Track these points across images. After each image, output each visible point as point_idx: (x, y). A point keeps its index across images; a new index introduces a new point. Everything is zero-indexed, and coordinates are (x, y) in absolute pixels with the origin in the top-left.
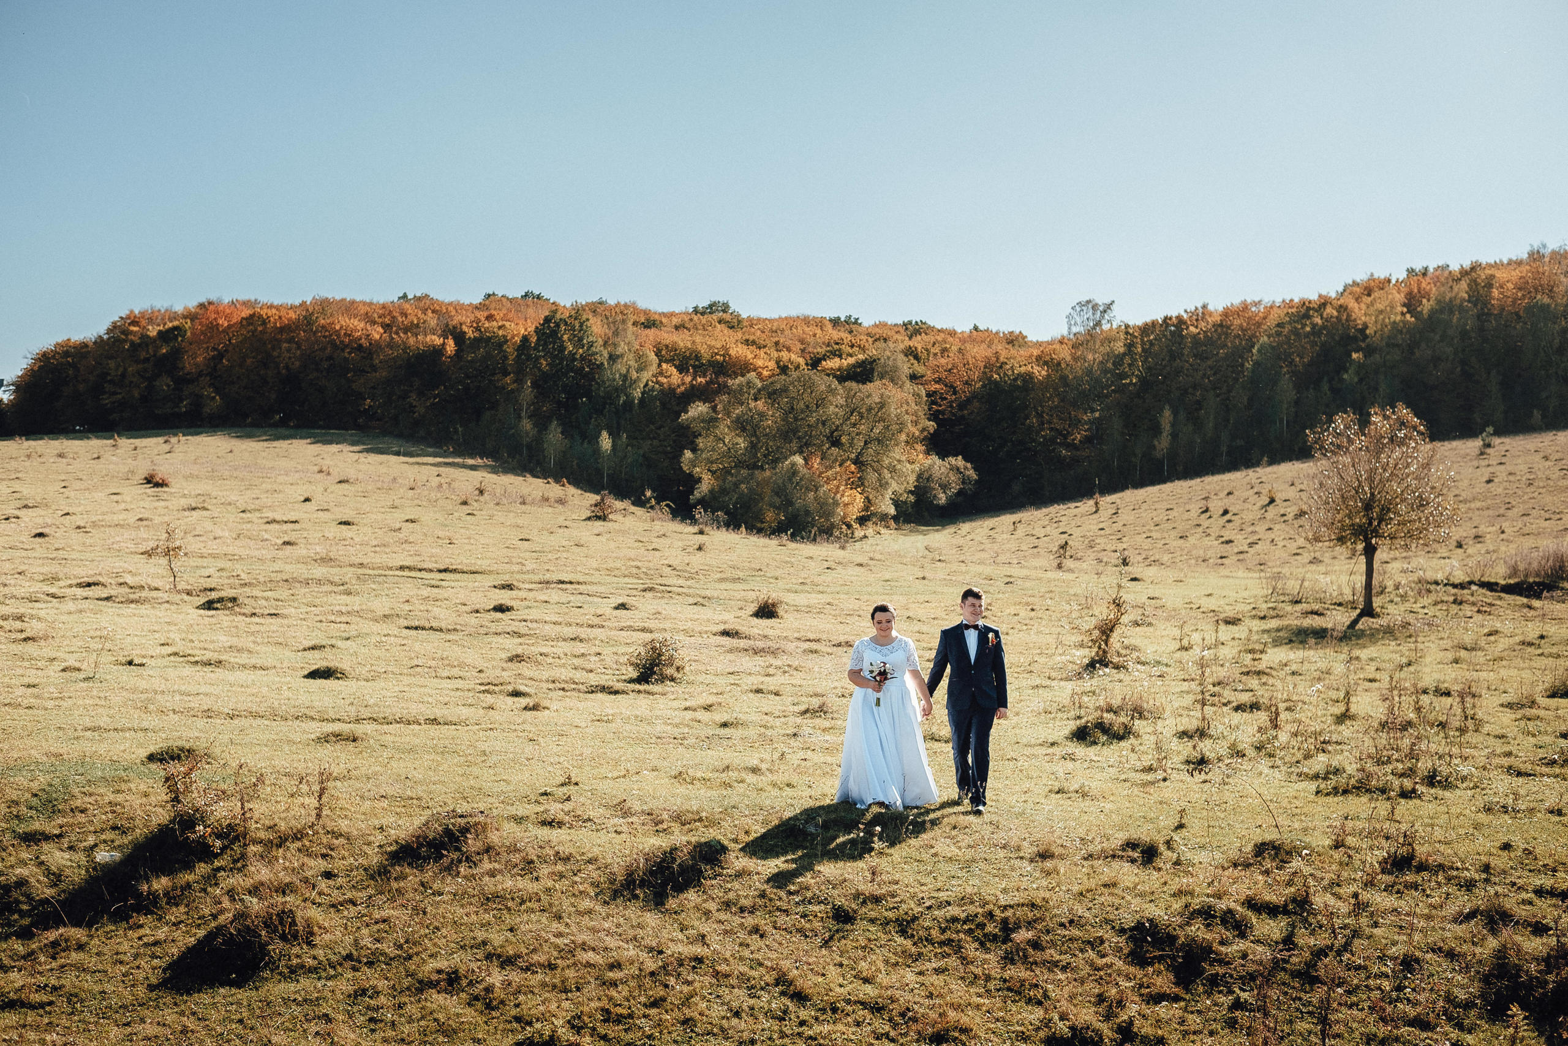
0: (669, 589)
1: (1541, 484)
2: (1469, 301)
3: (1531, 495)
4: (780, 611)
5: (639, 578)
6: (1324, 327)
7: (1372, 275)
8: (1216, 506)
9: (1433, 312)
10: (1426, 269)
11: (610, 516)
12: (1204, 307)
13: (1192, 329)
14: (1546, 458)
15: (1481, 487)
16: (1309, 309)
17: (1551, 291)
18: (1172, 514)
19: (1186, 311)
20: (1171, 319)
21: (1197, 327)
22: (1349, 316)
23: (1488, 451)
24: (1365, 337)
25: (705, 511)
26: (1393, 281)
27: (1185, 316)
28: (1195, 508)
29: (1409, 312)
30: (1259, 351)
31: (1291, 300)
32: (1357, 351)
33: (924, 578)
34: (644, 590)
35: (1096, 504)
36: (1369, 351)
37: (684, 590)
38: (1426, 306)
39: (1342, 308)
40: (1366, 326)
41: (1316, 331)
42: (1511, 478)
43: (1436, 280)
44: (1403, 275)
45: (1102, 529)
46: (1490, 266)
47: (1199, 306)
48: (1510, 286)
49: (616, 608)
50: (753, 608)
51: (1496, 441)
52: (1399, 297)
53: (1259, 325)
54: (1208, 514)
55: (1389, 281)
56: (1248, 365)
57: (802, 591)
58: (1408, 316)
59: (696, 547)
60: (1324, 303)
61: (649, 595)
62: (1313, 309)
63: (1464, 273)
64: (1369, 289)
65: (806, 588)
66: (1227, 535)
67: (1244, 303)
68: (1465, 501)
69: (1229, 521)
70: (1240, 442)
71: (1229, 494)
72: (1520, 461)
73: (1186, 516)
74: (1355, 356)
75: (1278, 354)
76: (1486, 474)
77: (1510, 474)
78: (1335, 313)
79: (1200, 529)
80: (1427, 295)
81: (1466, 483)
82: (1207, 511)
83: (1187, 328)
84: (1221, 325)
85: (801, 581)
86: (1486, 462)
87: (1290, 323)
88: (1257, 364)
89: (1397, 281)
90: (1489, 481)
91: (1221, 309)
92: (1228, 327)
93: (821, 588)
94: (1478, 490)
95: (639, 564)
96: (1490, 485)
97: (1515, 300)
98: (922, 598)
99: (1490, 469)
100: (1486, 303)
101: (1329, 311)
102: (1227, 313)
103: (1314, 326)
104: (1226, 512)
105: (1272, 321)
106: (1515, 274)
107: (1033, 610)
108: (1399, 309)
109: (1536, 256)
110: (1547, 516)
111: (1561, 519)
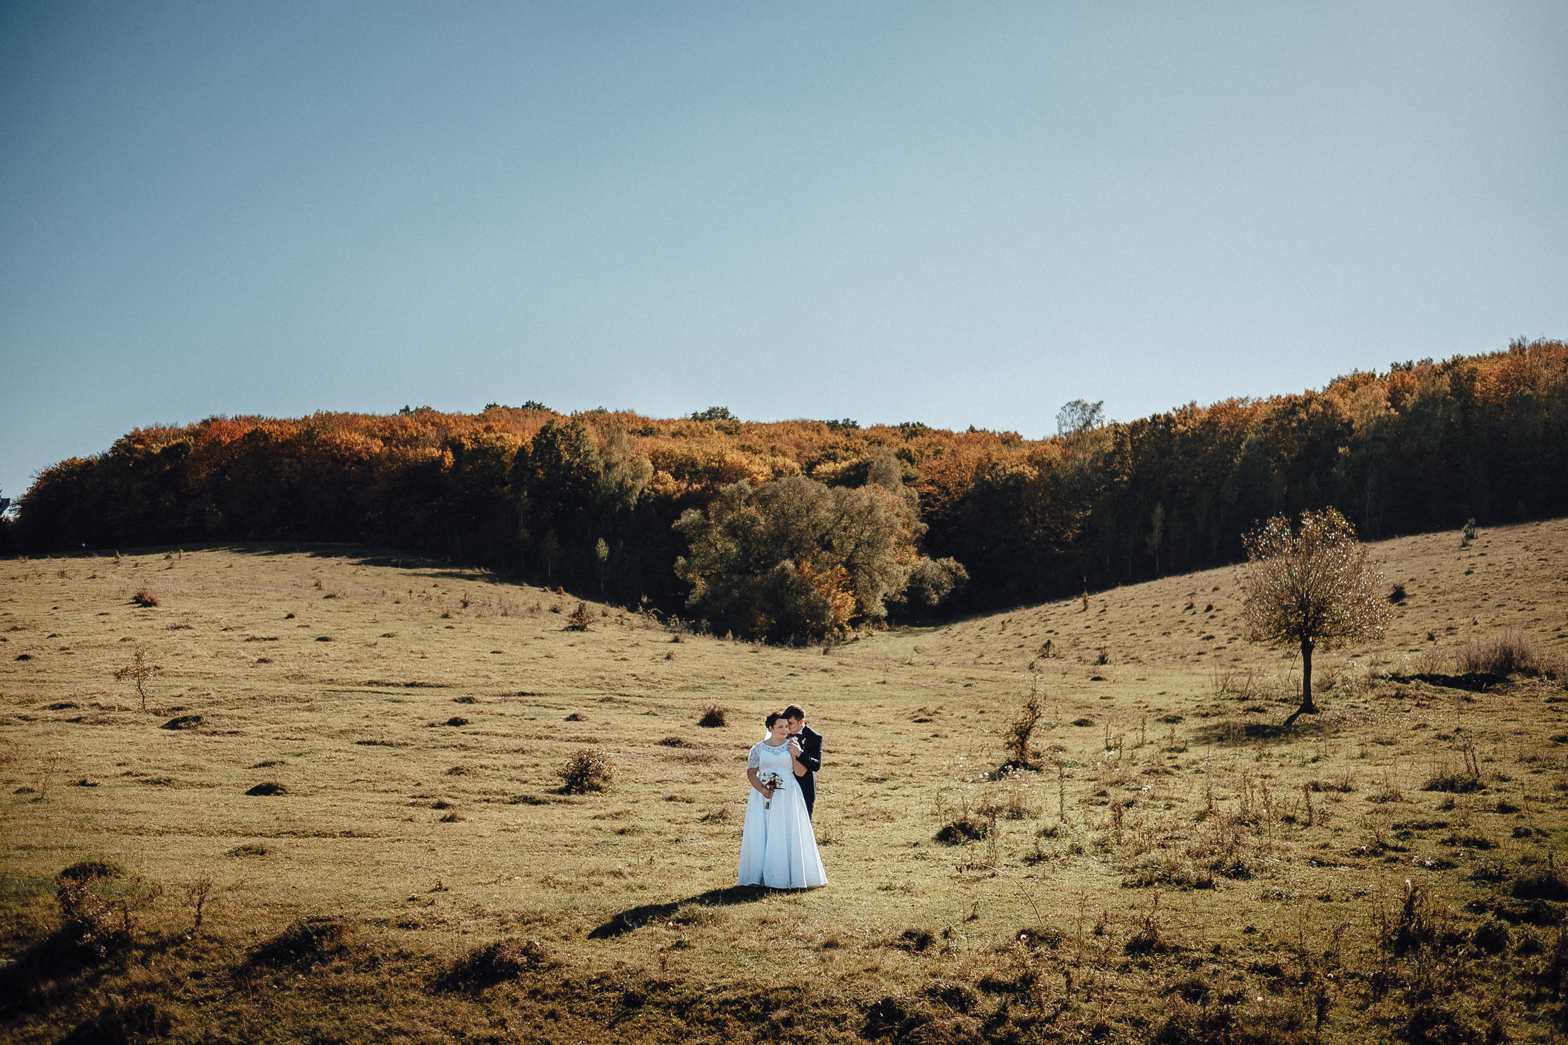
0: (626, 698)
1: (1519, 575)
2: (1451, 395)
3: (1508, 586)
4: (727, 718)
5: (601, 689)
6: (1311, 423)
7: (1356, 370)
8: (1200, 602)
9: (1417, 407)
10: (1410, 363)
11: (588, 626)
12: (1193, 405)
13: (1180, 427)
14: (1526, 548)
15: (1459, 579)
16: (1295, 405)
17: (1533, 382)
18: (1158, 610)
19: (1174, 409)
20: (1159, 417)
21: (1185, 425)
22: (1334, 412)
23: (1471, 542)
24: (1352, 431)
25: (680, 620)
26: (1378, 376)
27: (1174, 414)
28: (1181, 604)
29: (1393, 406)
30: (1247, 447)
31: (1279, 397)
32: (1343, 446)
33: (884, 683)
34: (602, 701)
35: (1085, 602)
36: (1355, 446)
37: (641, 700)
38: (1410, 400)
39: (1328, 404)
40: (1351, 421)
41: (1302, 426)
42: (1491, 569)
43: (1419, 375)
44: (1387, 370)
45: (1088, 627)
46: (1472, 359)
47: (1187, 403)
48: (1493, 379)
49: (568, 719)
50: (700, 716)
51: (1480, 532)
52: (1382, 392)
53: (1246, 421)
54: (1192, 611)
55: (1373, 376)
56: (1237, 461)
57: (759, 698)
58: (1393, 410)
59: (665, 656)
60: (1310, 398)
61: (607, 705)
62: (1299, 404)
63: (1446, 367)
64: (1354, 384)
65: (764, 695)
66: (1209, 630)
67: (1231, 400)
68: (1444, 593)
69: (1212, 617)
71: (1216, 589)
72: (1500, 552)
73: (1171, 612)
74: (1341, 450)
75: (1265, 449)
76: (1466, 564)
77: (1489, 565)
78: (1321, 409)
79: (1183, 626)
80: (1410, 390)
81: (1446, 574)
82: (1191, 607)
83: (1176, 426)
84: (1209, 422)
85: (760, 688)
86: (1467, 554)
87: (1277, 419)
88: (1245, 459)
89: (1381, 376)
90: (1468, 573)
91: (1208, 407)
92: (1216, 425)
93: (778, 695)
94: (1457, 581)
95: (603, 674)
96: (1469, 576)
97: (1497, 395)
98: (874, 702)
99: (1471, 561)
100: (1470, 396)
101: (1315, 406)
102: (1215, 411)
103: (1300, 421)
104: (1210, 608)
105: (1260, 417)
106: (1497, 367)
107: (982, 712)
108: (1384, 403)
109: (1518, 349)
110: (1521, 606)
111: (1534, 609)
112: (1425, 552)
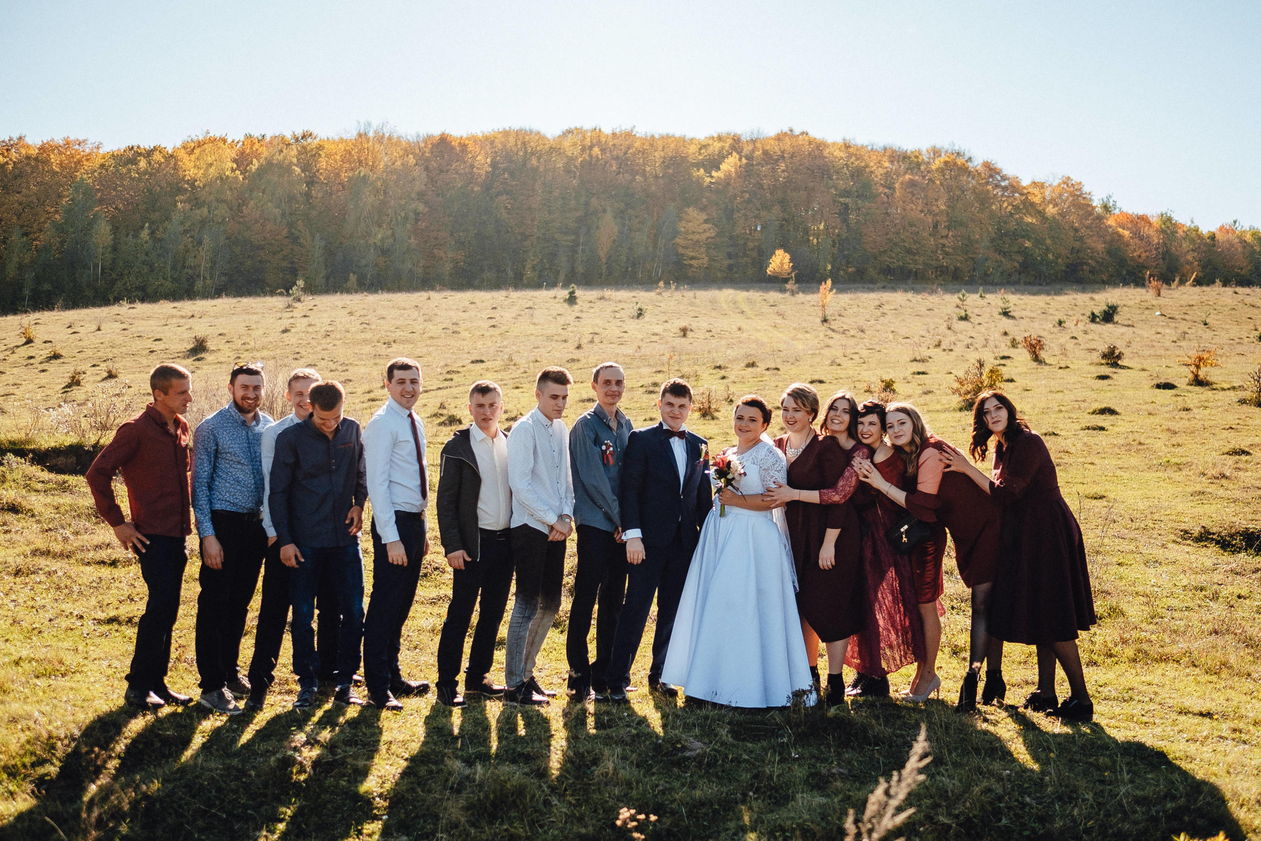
1: (338, 336)
2: (297, 166)
3: (325, 346)
7: (209, 133)
9: (261, 171)
10: (263, 136)
14: (351, 313)
15: (275, 336)
23: (296, 305)
26: (229, 141)
29: (238, 168)
38: (255, 165)
42: (310, 329)
43: (270, 145)
51: (308, 296)
58: (237, 172)
63: (296, 139)
68: (254, 349)
70: (47, 287)
72: (325, 315)
76: (285, 323)
77: (309, 325)
81: (261, 332)
86: (291, 314)
89: (233, 142)
90: (285, 331)
94: (271, 339)
96: (285, 335)
99: (292, 321)
100: (314, 171)
106: (342, 149)
109: (363, 136)
110: (333, 367)
111: (347, 370)
112: (246, 311)
